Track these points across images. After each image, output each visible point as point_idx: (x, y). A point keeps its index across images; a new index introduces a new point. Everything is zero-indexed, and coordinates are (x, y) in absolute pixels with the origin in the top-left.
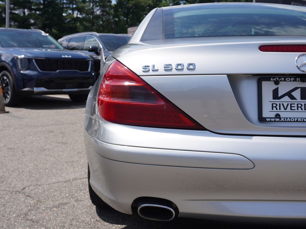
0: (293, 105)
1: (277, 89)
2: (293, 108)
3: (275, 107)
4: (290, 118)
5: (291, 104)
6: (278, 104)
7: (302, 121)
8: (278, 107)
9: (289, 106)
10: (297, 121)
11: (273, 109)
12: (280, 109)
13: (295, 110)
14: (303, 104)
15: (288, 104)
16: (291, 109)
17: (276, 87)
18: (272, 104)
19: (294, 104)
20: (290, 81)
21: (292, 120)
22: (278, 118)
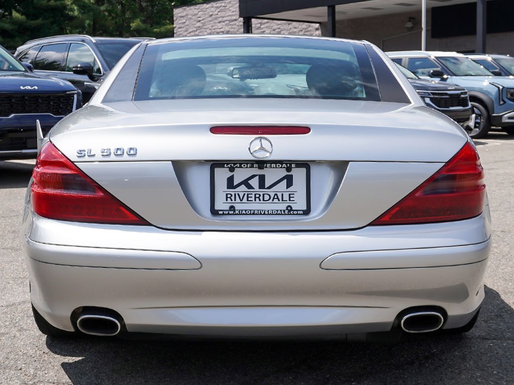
0: (249, 196)
1: (233, 176)
2: (249, 199)
3: (230, 198)
4: (246, 211)
5: (248, 194)
6: (233, 194)
7: (259, 213)
8: (233, 198)
9: (246, 196)
10: (253, 214)
11: (227, 200)
12: (235, 200)
13: (252, 201)
14: (261, 194)
15: (244, 194)
16: (248, 200)
17: (231, 174)
18: (227, 194)
19: (252, 194)
20: (247, 167)
21: (248, 212)
22: (232, 210)
